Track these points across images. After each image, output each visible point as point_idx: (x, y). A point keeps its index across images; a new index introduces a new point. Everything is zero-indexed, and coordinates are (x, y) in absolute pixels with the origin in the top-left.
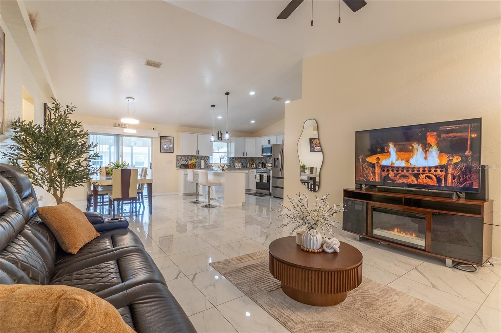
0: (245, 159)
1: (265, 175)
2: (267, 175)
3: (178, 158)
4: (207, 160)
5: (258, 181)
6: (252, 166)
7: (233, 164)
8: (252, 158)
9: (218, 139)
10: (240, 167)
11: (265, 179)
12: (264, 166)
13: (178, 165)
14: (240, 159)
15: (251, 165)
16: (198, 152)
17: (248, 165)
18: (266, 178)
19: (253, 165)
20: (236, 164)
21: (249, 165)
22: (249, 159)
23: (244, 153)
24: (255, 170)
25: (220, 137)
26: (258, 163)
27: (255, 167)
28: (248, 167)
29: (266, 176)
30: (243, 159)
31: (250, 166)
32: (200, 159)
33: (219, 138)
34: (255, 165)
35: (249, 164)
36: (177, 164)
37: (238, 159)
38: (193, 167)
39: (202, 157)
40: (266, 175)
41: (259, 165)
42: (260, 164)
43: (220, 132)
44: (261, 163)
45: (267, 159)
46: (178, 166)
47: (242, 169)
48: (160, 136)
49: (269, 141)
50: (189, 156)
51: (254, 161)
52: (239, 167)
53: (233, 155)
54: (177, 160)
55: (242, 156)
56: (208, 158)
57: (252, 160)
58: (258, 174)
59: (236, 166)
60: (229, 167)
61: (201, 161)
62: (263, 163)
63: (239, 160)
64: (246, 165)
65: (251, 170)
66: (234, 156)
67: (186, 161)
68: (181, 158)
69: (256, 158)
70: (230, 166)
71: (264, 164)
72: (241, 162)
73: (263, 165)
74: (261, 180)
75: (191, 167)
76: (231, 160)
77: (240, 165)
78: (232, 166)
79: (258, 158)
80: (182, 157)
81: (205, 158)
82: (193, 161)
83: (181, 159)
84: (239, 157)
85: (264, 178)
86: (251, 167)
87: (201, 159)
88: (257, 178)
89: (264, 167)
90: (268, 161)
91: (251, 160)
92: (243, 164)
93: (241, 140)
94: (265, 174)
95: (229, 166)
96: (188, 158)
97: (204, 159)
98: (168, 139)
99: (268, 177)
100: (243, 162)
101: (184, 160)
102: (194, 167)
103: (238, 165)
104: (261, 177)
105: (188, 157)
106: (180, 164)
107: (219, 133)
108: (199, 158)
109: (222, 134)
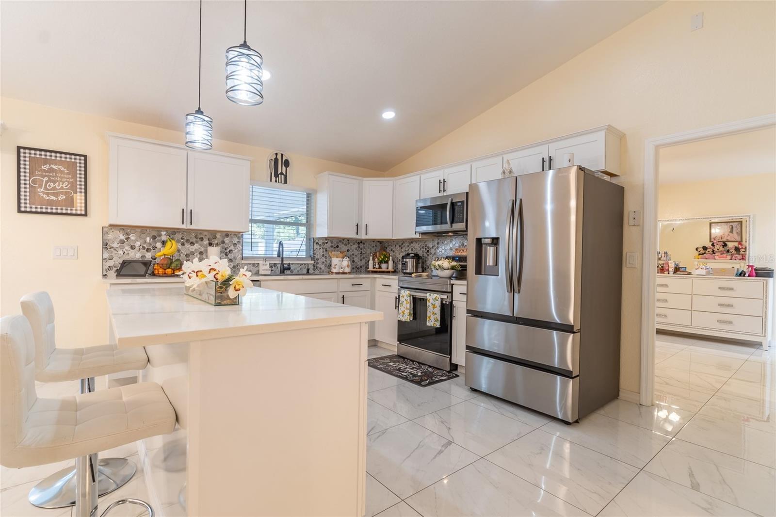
0: (361, 246)
1: (434, 302)
2: (442, 300)
3: (110, 236)
4: (232, 248)
5: (407, 317)
6: (384, 266)
7: (323, 259)
8: (381, 242)
9: (274, 179)
10: (347, 270)
11: (434, 314)
12: (420, 265)
13: (111, 263)
14: (346, 245)
15: (380, 263)
16: (187, 215)
17: (371, 262)
18: (438, 310)
19: (387, 262)
20: (335, 261)
21: (374, 264)
22: (374, 244)
23: (357, 226)
24: (394, 281)
25: (282, 173)
26: (403, 257)
27: (391, 268)
28: (371, 268)
29: (438, 304)
30: (356, 246)
31: (377, 266)
32: (206, 242)
33: (276, 175)
34: (391, 262)
35: (374, 259)
36: (103, 259)
37: (341, 246)
38: (169, 271)
39: (213, 234)
40: (436, 299)
41: (404, 265)
42: (408, 260)
43: (282, 155)
44: (412, 258)
45: (430, 245)
46: (110, 268)
47: (352, 276)
48: (19, 148)
49: (442, 184)
50: (159, 229)
51: (388, 250)
52: (341, 271)
53: (322, 231)
54: (105, 245)
55: (352, 235)
56: (235, 240)
57: (383, 247)
58: (405, 293)
59: (333, 265)
60: (311, 271)
61: (210, 249)
62: (417, 257)
63: (344, 248)
64: (363, 262)
65: (381, 279)
66: (325, 235)
67: (148, 250)
68: (123, 237)
69: (394, 241)
70: (314, 265)
71: (420, 261)
72: (350, 253)
73: (417, 263)
74: (415, 315)
75: (161, 271)
76: (316, 246)
77: (346, 262)
78: (320, 266)
79: (401, 243)
80: (128, 234)
81: (227, 240)
82: (170, 248)
83: (122, 242)
84: (344, 239)
85: (430, 309)
86: (380, 268)
87: (210, 244)
88: (402, 308)
89: (420, 270)
90: (432, 251)
91: (378, 249)
92: (356, 259)
93: (347, 183)
94: (435, 295)
95: (311, 267)
96: (154, 238)
97: (223, 242)
98: (61, 163)
99: (443, 306)
100: (356, 252)
101: (138, 244)
102: (174, 270)
103: (340, 263)
104: (418, 305)
105: (155, 233)
106: (117, 261)
107: (276, 160)
108: (202, 239)
109: (287, 163)
